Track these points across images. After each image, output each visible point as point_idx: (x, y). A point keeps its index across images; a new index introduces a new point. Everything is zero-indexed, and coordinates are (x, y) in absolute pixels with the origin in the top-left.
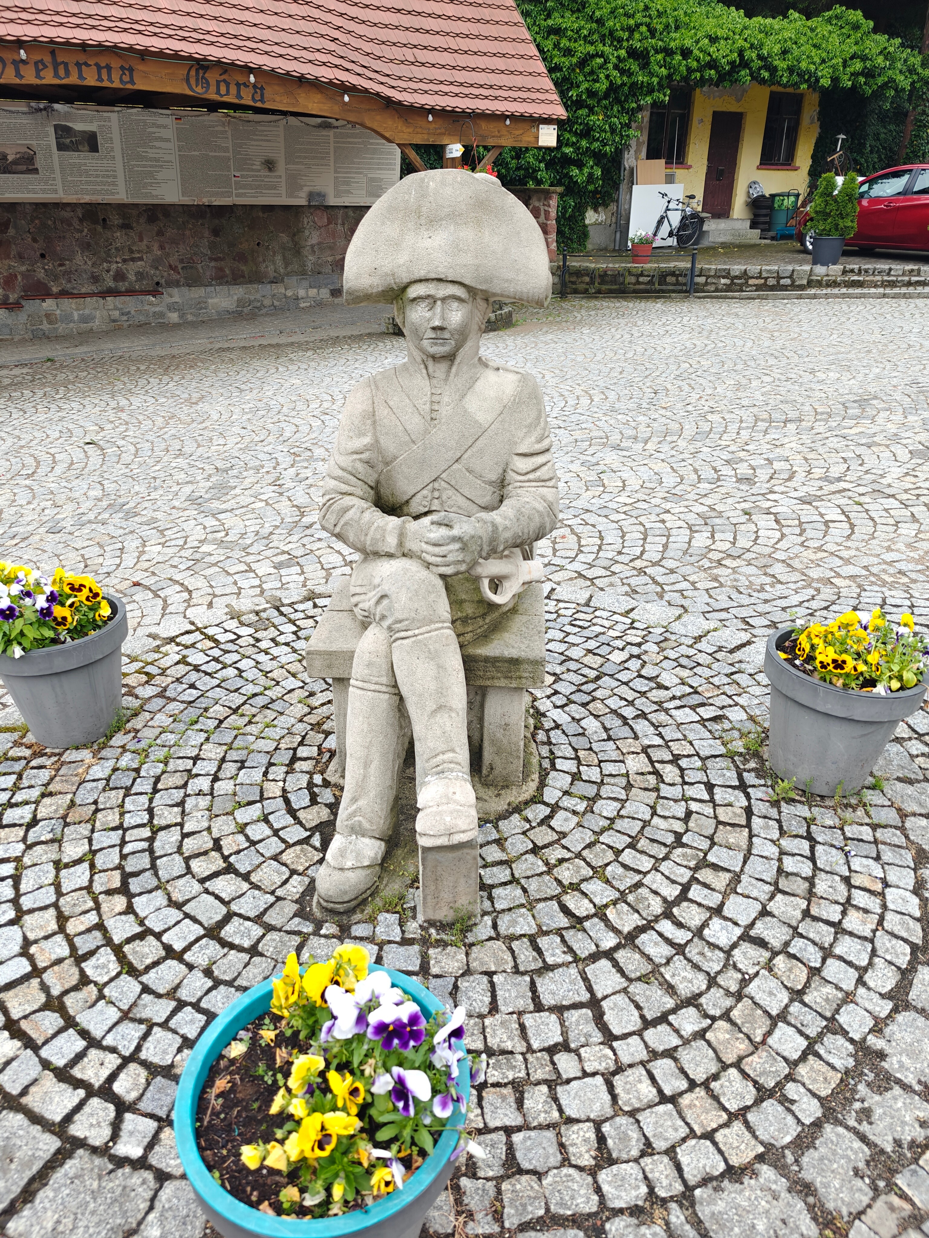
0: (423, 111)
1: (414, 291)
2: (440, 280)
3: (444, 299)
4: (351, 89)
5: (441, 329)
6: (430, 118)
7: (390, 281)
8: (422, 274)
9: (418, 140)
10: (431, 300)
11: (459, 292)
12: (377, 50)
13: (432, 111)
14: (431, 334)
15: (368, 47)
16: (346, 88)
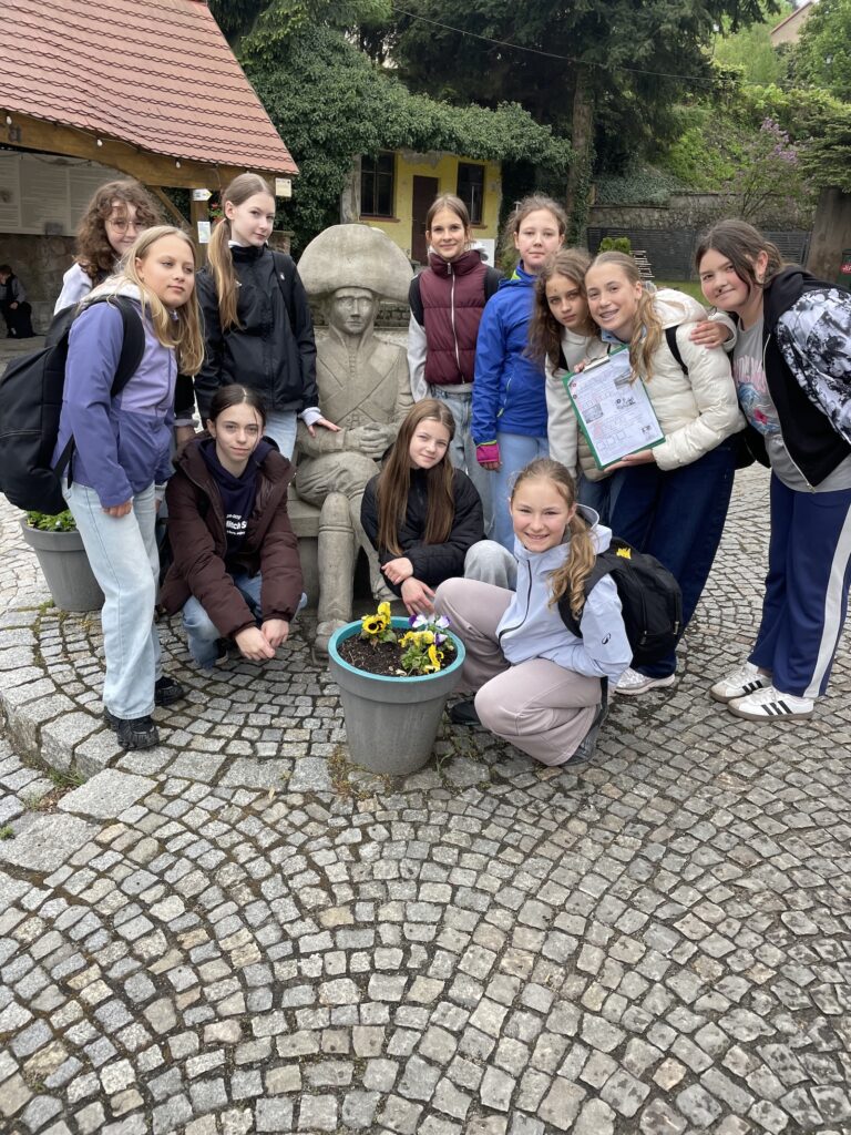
0: (172, 159)
1: (340, 294)
2: (356, 287)
3: (359, 299)
4: (105, 136)
5: (358, 316)
6: (178, 165)
7: (325, 286)
8: (347, 283)
9: (169, 183)
10: (352, 298)
11: (368, 295)
12: (125, 103)
13: (179, 159)
14: (350, 319)
15: (116, 100)
16: (98, 134)
